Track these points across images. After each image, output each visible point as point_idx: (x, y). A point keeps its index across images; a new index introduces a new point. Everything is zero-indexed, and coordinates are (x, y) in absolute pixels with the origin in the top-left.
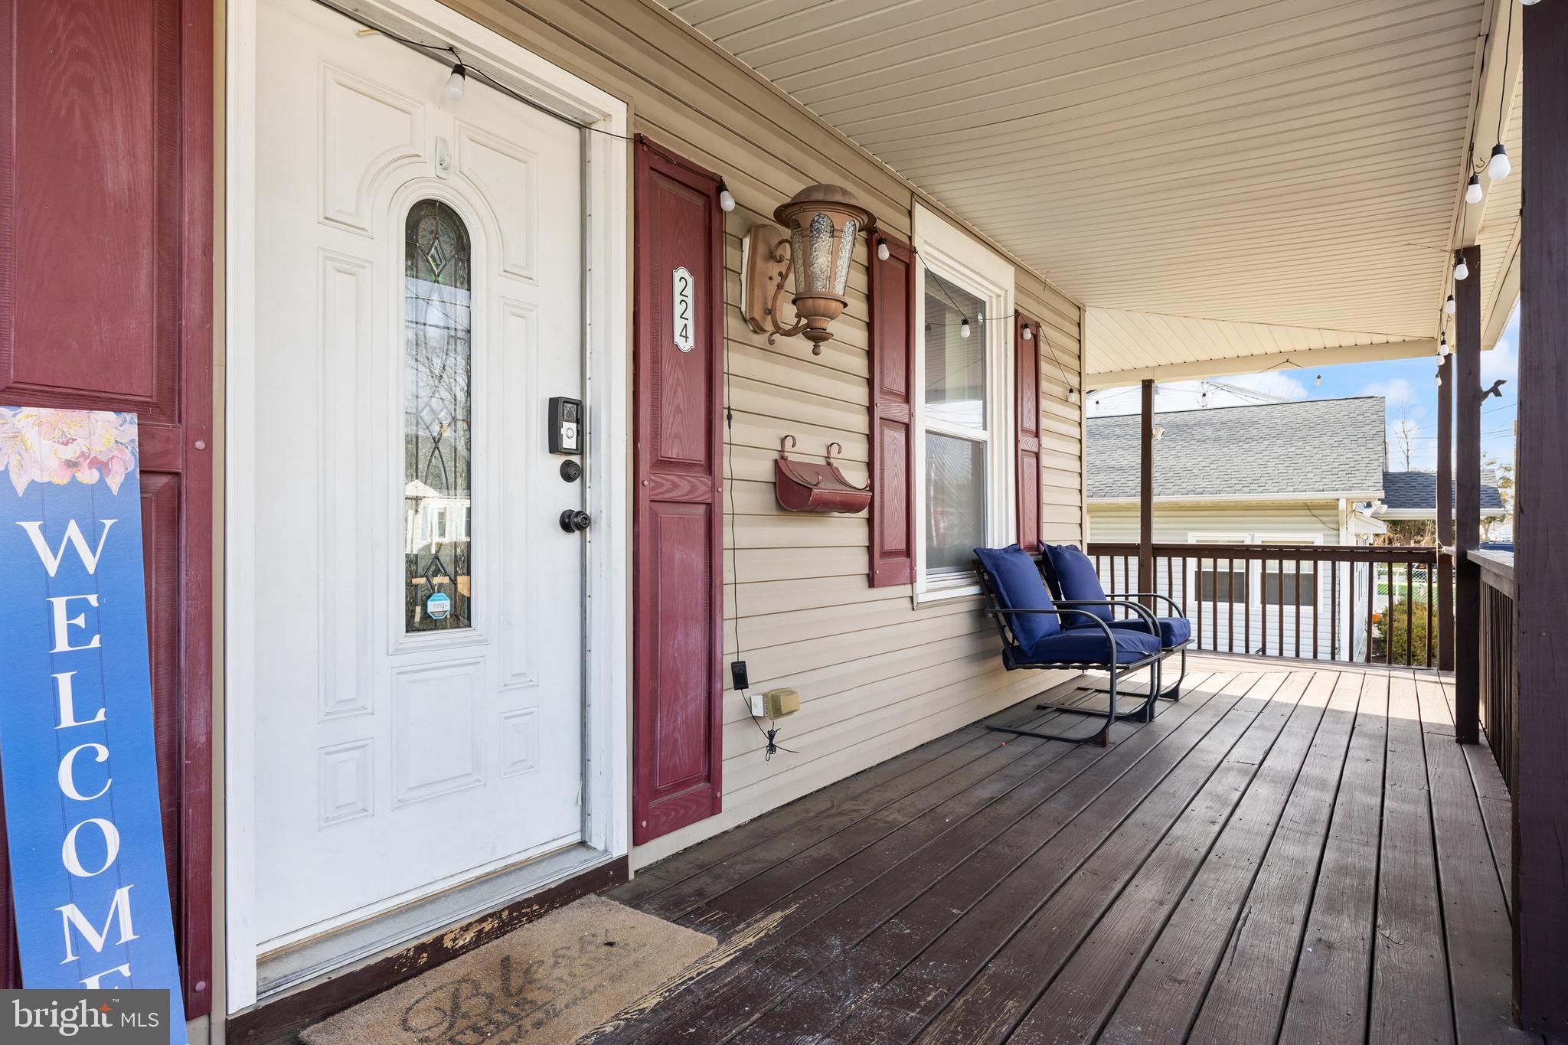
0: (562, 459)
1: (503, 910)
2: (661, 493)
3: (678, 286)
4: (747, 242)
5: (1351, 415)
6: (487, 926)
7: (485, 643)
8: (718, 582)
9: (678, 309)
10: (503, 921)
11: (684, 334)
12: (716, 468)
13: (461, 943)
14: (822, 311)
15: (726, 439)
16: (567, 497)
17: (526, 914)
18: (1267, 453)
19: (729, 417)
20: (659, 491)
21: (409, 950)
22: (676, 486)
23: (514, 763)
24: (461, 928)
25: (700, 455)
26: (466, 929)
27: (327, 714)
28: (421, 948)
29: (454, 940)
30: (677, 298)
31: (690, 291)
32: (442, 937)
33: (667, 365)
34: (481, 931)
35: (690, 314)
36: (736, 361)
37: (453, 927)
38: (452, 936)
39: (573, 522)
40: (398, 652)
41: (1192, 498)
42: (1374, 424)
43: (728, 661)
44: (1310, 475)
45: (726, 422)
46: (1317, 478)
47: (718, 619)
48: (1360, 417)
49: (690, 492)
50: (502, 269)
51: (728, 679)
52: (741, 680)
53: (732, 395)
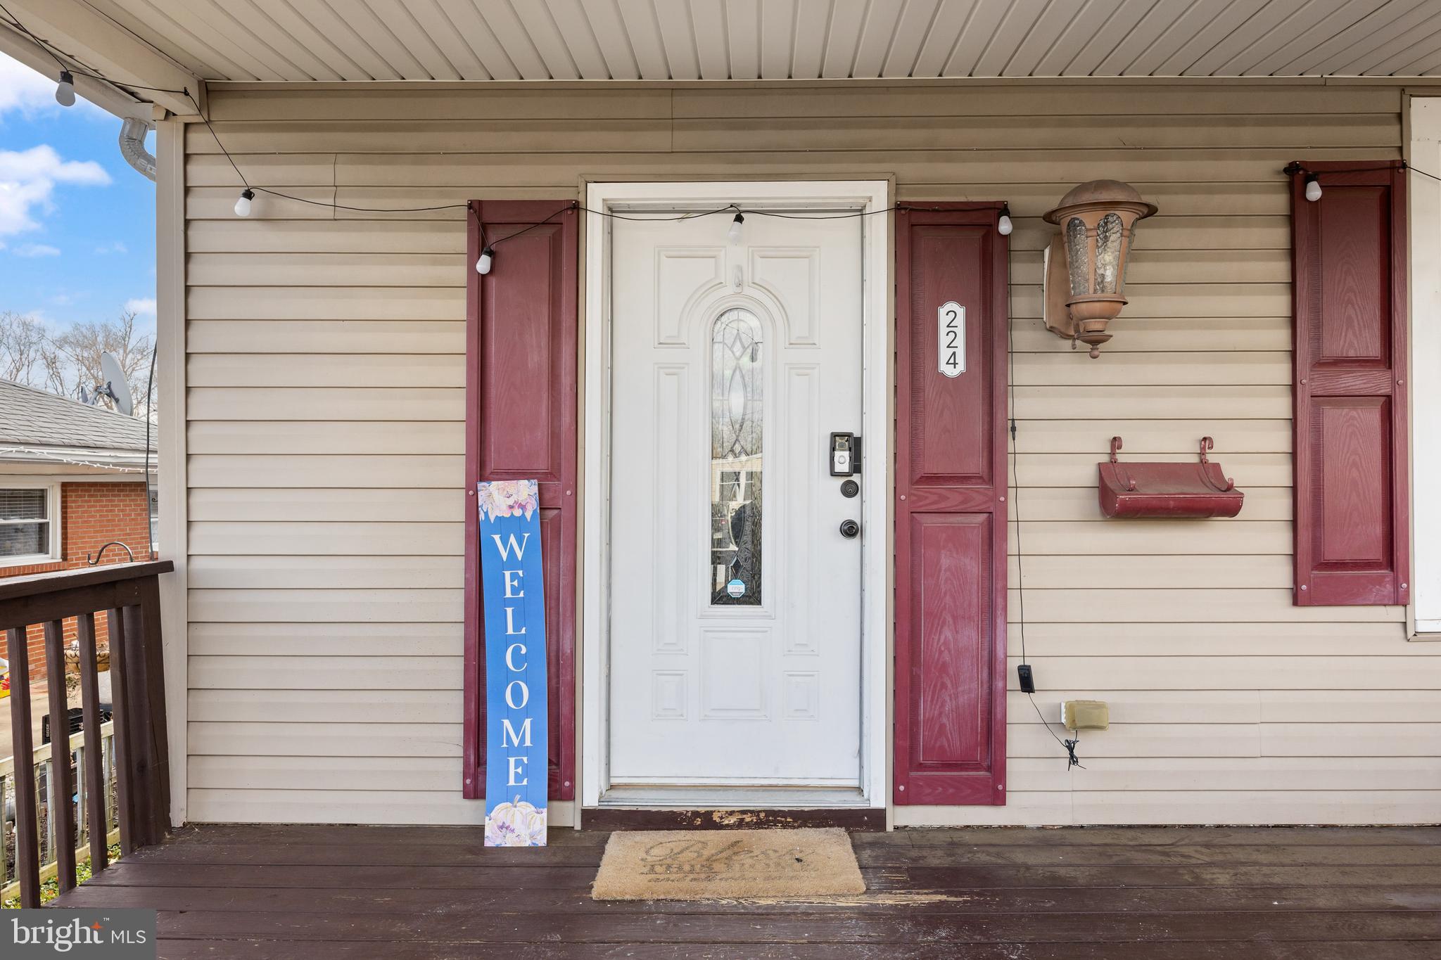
0: (843, 480)
1: (761, 811)
2: (926, 505)
3: (944, 319)
4: (1047, 252)
6: (748, 818)
7: (769, 617)
8: (999, 586)
9: (944, 340)
10: (760, 819)
11: (952, 361)
12: (997, 479)
13: (726, 822)
15: (1011, 449)
16: (848, 509)
17: (781, 822)
19: (1014, 429)
20: (921, 504)
21: (687, 812)
22: (943, 498)
23: (797, 710)
24: (727, 812)
25: (976, 464)
26: (731, 813)
27: (658, 650)
28: (696, 814)
29: (721, 818)
30: (943, 329)
31: (960, 322)
32: (712, 812)
33: (930, 392)
34: (742, 820)
35: (960, 342)
36: (1023, 372)
37: (720, 809)
38: (720, 814)
39: (851, 530)
40: (702, 617)
43: (1013, 665)
45: (1010, 434)
47: (999, 621)
49: (962, 503)
50: (787, 343)
51: (1014, 681)
52: (1027, 683)
53: (1021, 406)
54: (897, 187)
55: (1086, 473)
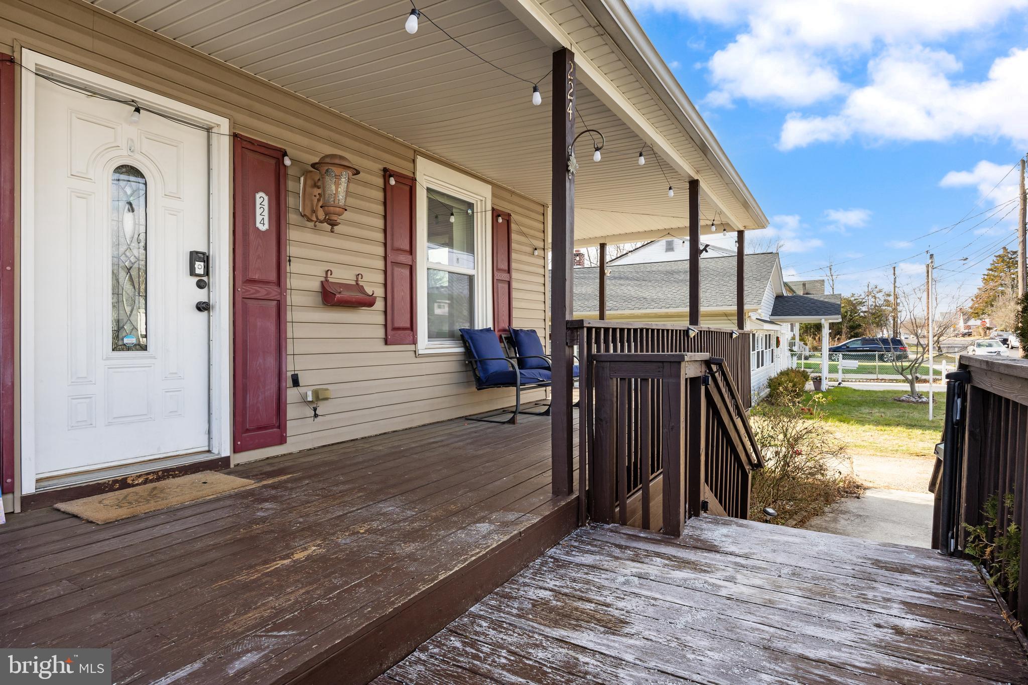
0: (197, 279)
1: (159, 471)
2: (250, 295)
3: (258, 201)
4: (302, 179)
5: (758, 263)
6: (151, 477)
7: (155, 358)
8: (283, 336)
9: (258, 211)
10: (159, 476)
11: (262, 222)
12: (282, 284)
13: (137, 482)
14: (332, 212)
15: (288, 270)
16: (201, 295)
17: (171, 475)
18: (709, 285)
19: (290, 261)
20: (247, 293)
21: (109, 481)
22: (257, 292)
23: (171, 412)
24: (137, 476)
25: (273, 277)
26: (140, 476)
27: (72, 382)
28: (115, 482)
29: (133, 480)
30: (258, 206)
31: (266, 203)
32: (127, 478)
33: (252, 237)
34: (147, 479)
35: (266, 213)
36: (293, 234)
37: (133, 475)
38: (132, 478)
39: (203, 307)
40: (107, 359)
41: (664, 311)
42: (768, 268)
43: (289, 374)
44: (727, 297)
45: (288, 263)
46: (730, 299)
47: (284, 354)
48: (762, 265)
49: (267, 294)
50: (163, 194)
51: (290, 382)
52: (296, 382)
53: (292, 250)
54: (233, 124)
55: (316, 285)
